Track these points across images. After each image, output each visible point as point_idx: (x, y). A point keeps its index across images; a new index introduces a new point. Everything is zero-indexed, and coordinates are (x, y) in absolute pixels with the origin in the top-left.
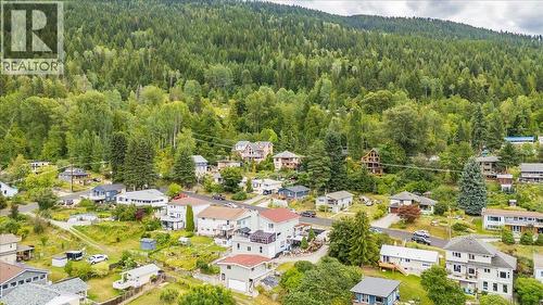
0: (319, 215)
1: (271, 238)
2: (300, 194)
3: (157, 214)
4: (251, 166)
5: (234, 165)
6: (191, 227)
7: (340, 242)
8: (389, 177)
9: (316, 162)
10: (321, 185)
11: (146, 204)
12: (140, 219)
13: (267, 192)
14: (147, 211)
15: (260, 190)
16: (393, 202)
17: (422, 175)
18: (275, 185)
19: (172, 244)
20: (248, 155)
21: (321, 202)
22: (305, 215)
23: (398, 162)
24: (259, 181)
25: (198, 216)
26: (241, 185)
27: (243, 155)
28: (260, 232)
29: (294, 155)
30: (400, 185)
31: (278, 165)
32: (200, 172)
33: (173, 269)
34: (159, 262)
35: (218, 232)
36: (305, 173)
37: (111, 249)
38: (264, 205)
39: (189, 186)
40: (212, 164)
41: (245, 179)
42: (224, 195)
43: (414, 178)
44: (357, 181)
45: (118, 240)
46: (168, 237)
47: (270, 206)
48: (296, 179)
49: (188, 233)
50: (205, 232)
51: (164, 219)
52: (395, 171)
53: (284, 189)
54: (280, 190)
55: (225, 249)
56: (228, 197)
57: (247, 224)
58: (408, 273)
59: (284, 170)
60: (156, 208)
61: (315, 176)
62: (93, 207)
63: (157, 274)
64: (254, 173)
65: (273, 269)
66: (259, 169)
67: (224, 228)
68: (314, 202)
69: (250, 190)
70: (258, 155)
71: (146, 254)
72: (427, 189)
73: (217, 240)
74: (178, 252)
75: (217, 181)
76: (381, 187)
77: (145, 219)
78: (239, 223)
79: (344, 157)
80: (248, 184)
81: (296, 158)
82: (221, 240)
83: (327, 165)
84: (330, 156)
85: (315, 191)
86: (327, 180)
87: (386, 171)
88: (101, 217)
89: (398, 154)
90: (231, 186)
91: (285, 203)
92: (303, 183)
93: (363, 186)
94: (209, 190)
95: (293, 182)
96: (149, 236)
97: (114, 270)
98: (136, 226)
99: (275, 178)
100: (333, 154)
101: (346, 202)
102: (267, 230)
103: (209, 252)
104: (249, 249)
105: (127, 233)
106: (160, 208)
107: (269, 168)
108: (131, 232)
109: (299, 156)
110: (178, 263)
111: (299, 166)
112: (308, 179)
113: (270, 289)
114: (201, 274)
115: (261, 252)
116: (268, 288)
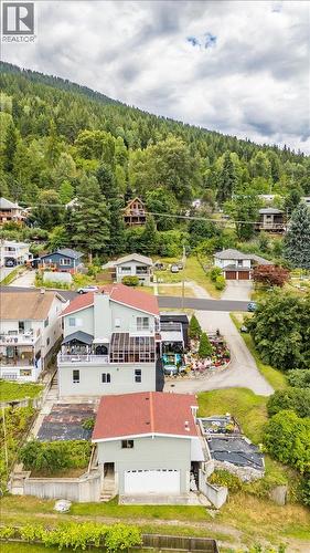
18: (22, 250)
102: (135, 333)
104: (106, 378)
113: (257, 474)
114: (36, 480)
115: (138, 380)
116: (249, 474)
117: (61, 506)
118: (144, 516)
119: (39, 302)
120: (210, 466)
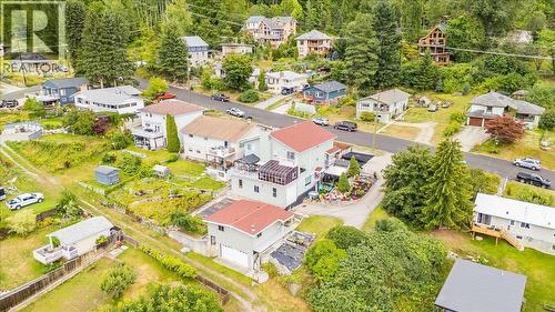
0: (362, 127)
1: (290, 176)
2: (333, 93)
3: (129, 124)
4: (267, 52)
5: (242, 50)
6: (174, 146)
7: (407, 190)
8: (460, 67)
9: (358, 46)
10: (363, 81)
11: (111, 110)
12: (102, 132)
13: (288, 91)
14: (112, 120)
15: (277, 88)
16: (474, 109)
17: (510, 65)
18: (298, 80)
19: (144, 174)
20: (263, 35)
21: (364, 107)
22: (342, 127)
23: (474, 46)
24: (276, 75)
25: (183, 131)
26: (251, 80)
27: (256, 36)
28: (273, 164)
29: (325, 36)
30: (477, 79)
31: (304, 50)
32: (197, 59)
33: (139, 220)
34: (120, 205)
35: (210, 159)
36: (340, 62)
37: (54, 181)
38: (282, 110)
39: (182, 79)
40: (214, 48)
41: (257, 72)
42: (227, 94)
43: (499, 69)
44: (414, 74)
45: (67, 165)
46: (138, 163)
47: (291, 112)
48: (327, 70)
49: (169, 156)
50: (193, 155)
51: (136, 132)
52: (468, 58)
53: (311, 86)
54: (306, 88)
55: (221, 185)
56: (233, 97)
57: (254, 150)
58: (522, 245)
59: (311, 58)
60: (127, 116)
61: (356, 67)
62: (40, 112)
63: (107, 234)
64: (270, 61)
65: (293, 226)
66: (277, 56)
67: (220, 154)
68: (354, 105)
69: (263, 88)
70: (276, 36)
71: (102, 191)
72: (519, 86)
73: (210, 170)
74: (150, 190)
75: (218, 73)
76: (449, 83)
77: (109, 133)
78: (242, 145)
79: (399, 39)
80: (261, 78)
81: (328, 40)
82: (216, 171)
83: (373, 51)
84: (378, 37)
85: (355, 90)
86: (373, 73)
87: (454, 58)
88: (48, 127)
89: (474, 33)
90: (237, 80)
91: (311, 108)
92: (339, 78)
93: (422, 82)
94: (208, 87)
95: (323, 75)
96: (113, 159)
97: (48, 220)
98: (96, 144)
99: (298, 69)
100: (383, 34)
101: (399, 106)
102: (285, 162)
103: (197, 190)
104: (257, 189)
105: (81, 154)
106: (133, 116)
107: (290, 54)
108: (88, 152)
109: (332, 37)
110: (148, 210)
111: (331, 51)
112: (345, 71)
113: (288, 272)
114: (179, 233)
115: (275, 195)
116: (284, 270)
117: (184, 250)
118: (218, 271)
119: (243, 129)
120: (266, 259)
